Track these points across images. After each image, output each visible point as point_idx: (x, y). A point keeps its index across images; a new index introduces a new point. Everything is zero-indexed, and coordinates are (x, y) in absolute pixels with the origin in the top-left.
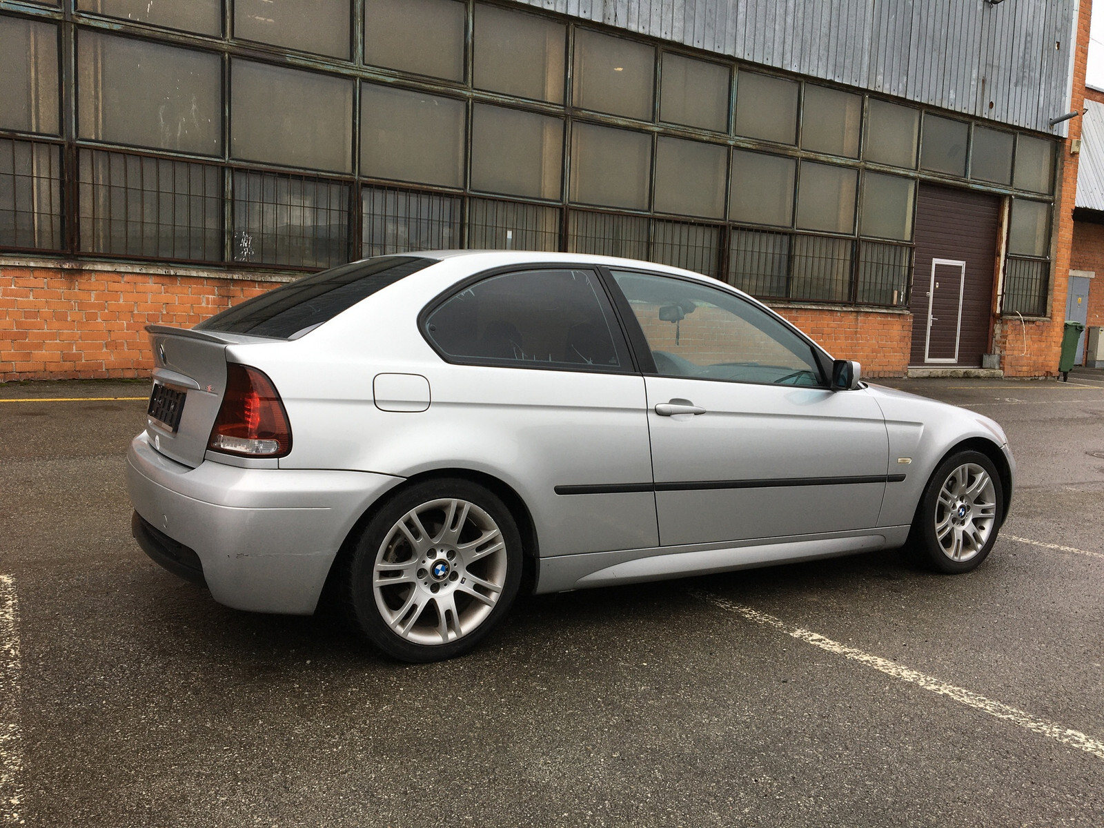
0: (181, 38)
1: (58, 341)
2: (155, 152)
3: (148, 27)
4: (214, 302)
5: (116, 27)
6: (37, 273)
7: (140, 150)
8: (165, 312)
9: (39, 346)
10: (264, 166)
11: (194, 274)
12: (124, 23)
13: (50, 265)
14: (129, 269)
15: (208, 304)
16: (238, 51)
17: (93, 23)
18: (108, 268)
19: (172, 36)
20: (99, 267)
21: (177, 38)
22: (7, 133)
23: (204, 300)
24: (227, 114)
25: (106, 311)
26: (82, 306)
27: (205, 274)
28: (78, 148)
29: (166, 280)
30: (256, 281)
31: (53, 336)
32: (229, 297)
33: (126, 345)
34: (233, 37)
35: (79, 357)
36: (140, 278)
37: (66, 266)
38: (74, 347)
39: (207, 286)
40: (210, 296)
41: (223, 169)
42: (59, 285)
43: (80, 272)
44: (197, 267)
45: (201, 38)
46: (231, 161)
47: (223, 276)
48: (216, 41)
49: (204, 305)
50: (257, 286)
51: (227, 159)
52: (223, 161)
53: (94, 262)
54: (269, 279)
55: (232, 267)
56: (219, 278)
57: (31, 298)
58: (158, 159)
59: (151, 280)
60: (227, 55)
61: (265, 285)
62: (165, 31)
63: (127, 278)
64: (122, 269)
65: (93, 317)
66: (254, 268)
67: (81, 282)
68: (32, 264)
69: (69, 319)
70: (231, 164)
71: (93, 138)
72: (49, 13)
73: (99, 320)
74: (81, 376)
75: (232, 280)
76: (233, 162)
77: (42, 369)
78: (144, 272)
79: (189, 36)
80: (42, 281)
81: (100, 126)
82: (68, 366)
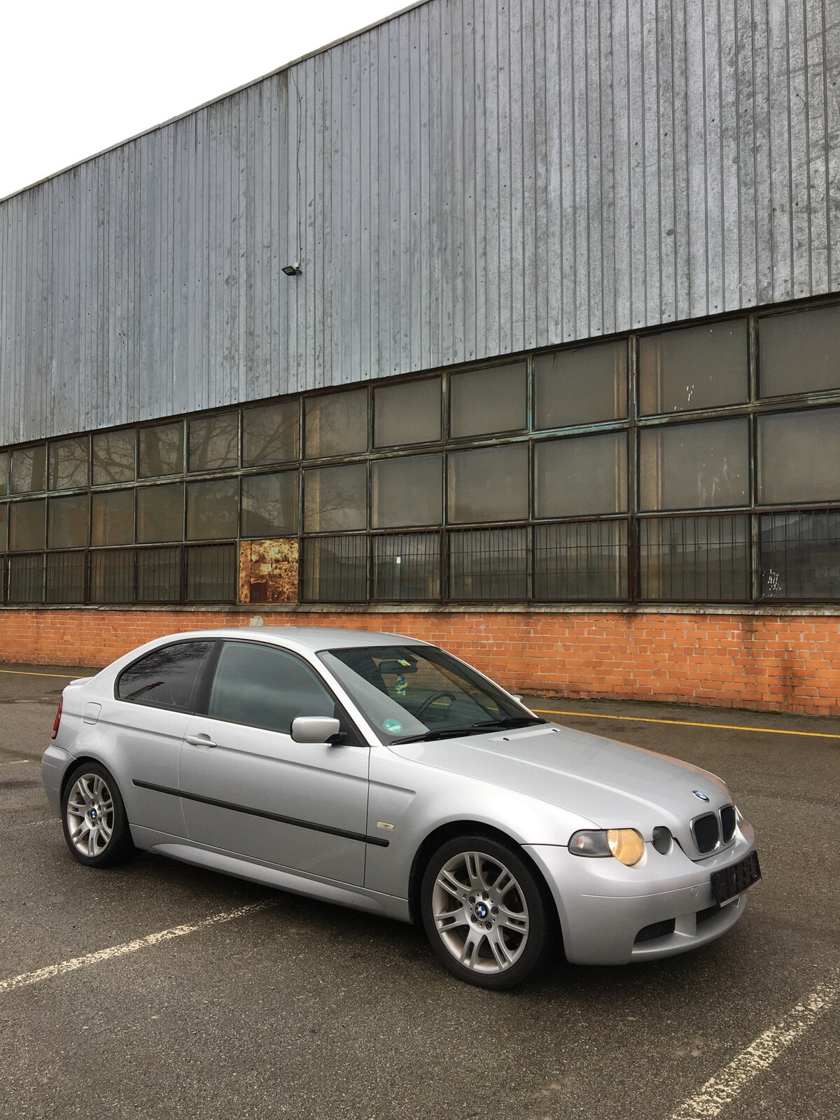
0: (713, 414)
1: (621, 669)
2: (694, 512)
3: (687, 413)
4: (738, 636)
5: (664, 421)
6: (608, 617)
7: (681, 512)
8: (697, 646)
9: (609, 673)
10: (789, 506)
11: (720, 612)
12: (670, 415)
13: (615, 611)
14: (669, 610)
15: (733, 638)
16: (762, 409)
17: (649, 423)
18: (654, 610)
19: (706, 414)
20: (647, 610)
21: (710, 414)
22: (595, 517)
23: (730, 635)
24: (753, 467)
25: (654, 645)
26: (637, 641)
27: (729, 612)
28: (639, 520)
29: (698, 619)
30: (778, 616)
31: (618, 665)
32: (752, 632)
33: (668, 674)
34: (758, 398)
35: (634, 681)
36: (678, 617)
37: (625, 611)
38: (632, 675)
39: (732, 622)
40: (735, 631)
41: (750, 516)
42: (620, 625)
43: (635, 614)
44: (728, 605)
45: (730, 408)
46: (757, 508)
47: (745, 612)
48: (742, 406)
49: (730, 639)
50: (778, 621)
51: (753, 506)
52: (750, 509)
53: (646, 607)
54: (789, 613)
55: (757, 604)
56: (742, 615)
57: (605, 636)
58: (695, 516)
59: (686, 619)
60: (752, 416)
61: (786, 619)
62: (700, 411)
63: (669, 618)
64: (663, 611)
65: (644, 650)
66: (780, 603)
67: (637, 622)
68: (604, 611)
69: (628, 652)
70: (756, 510)
71: (656, 509)
72: (620, 425)
73: (649, 653)
74: (636, 698)
75: (753, 615)
76: (759, 507)
77: (611, 689)
78: (680, 612)
79: (719, 409)
80: (611, 623)
81: (660, 499)
82: (628, 689)
